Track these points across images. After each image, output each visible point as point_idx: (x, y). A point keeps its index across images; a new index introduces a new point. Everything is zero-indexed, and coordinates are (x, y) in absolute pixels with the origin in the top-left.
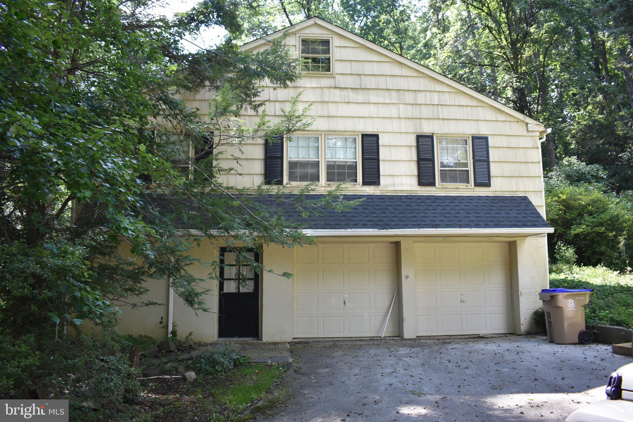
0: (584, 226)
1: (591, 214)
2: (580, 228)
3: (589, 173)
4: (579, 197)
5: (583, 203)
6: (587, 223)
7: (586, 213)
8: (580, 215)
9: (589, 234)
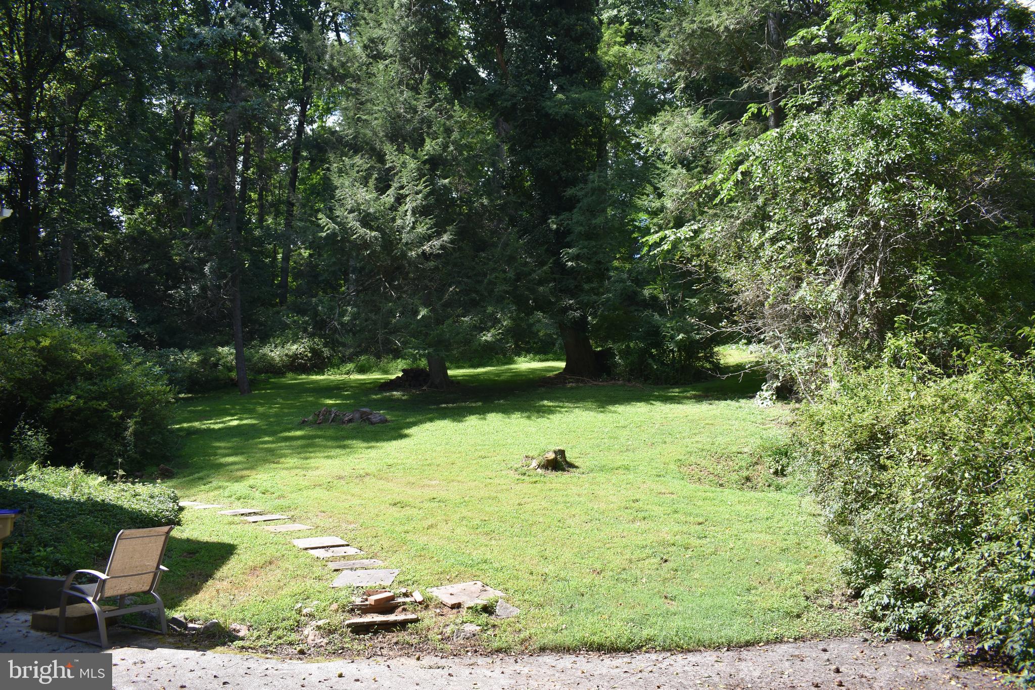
0: (72, 397)
1: (89, 376)
2: (66, 399)
3: (108, 310)
4: (74, 346)
5: (79, 357)
6: (79, 392)
7: (82, 375)
8: (72, 378)
9: (80, 410)
